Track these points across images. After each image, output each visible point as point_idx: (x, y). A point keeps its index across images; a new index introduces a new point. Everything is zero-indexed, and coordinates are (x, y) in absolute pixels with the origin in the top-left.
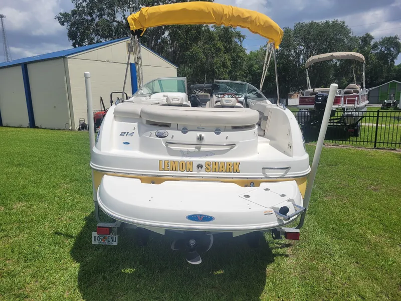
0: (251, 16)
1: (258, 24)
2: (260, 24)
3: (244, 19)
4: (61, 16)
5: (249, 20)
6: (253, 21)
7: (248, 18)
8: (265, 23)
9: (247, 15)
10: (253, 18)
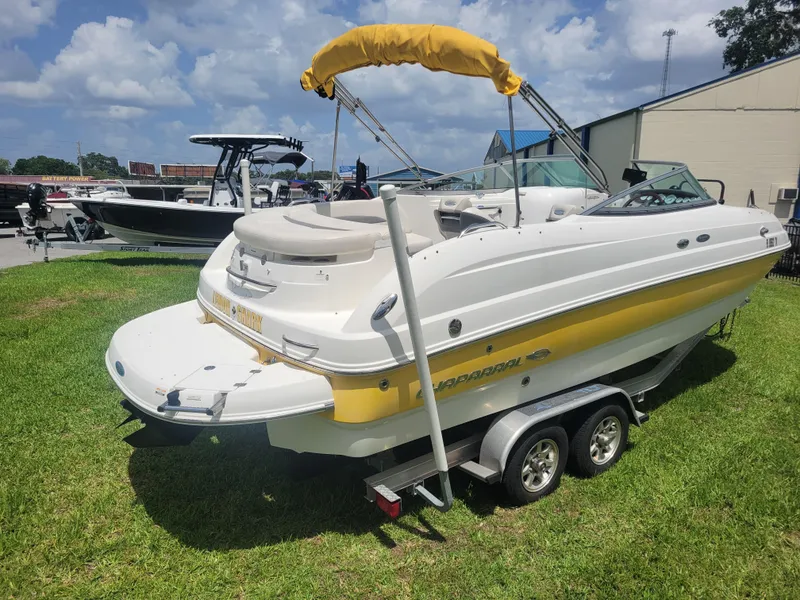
0: (411, 39)
1: (428, 52)
2: (433, 52)
3: (399, 47)
4: (721, 18)
5: (409, 47)
6: (416, 48)
7: (406, 43)
8: (442, 47)
9: (405, 37)
10: (416, 42)
